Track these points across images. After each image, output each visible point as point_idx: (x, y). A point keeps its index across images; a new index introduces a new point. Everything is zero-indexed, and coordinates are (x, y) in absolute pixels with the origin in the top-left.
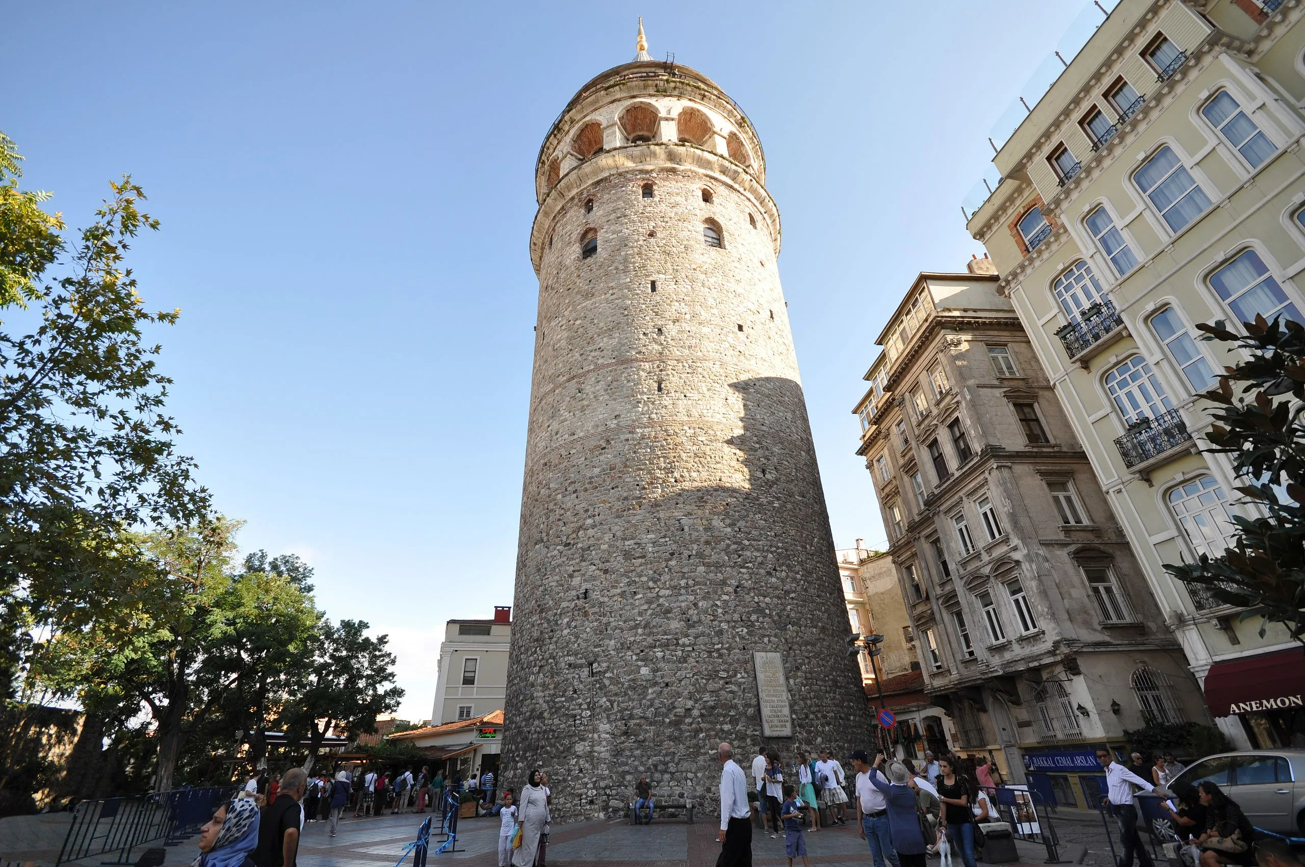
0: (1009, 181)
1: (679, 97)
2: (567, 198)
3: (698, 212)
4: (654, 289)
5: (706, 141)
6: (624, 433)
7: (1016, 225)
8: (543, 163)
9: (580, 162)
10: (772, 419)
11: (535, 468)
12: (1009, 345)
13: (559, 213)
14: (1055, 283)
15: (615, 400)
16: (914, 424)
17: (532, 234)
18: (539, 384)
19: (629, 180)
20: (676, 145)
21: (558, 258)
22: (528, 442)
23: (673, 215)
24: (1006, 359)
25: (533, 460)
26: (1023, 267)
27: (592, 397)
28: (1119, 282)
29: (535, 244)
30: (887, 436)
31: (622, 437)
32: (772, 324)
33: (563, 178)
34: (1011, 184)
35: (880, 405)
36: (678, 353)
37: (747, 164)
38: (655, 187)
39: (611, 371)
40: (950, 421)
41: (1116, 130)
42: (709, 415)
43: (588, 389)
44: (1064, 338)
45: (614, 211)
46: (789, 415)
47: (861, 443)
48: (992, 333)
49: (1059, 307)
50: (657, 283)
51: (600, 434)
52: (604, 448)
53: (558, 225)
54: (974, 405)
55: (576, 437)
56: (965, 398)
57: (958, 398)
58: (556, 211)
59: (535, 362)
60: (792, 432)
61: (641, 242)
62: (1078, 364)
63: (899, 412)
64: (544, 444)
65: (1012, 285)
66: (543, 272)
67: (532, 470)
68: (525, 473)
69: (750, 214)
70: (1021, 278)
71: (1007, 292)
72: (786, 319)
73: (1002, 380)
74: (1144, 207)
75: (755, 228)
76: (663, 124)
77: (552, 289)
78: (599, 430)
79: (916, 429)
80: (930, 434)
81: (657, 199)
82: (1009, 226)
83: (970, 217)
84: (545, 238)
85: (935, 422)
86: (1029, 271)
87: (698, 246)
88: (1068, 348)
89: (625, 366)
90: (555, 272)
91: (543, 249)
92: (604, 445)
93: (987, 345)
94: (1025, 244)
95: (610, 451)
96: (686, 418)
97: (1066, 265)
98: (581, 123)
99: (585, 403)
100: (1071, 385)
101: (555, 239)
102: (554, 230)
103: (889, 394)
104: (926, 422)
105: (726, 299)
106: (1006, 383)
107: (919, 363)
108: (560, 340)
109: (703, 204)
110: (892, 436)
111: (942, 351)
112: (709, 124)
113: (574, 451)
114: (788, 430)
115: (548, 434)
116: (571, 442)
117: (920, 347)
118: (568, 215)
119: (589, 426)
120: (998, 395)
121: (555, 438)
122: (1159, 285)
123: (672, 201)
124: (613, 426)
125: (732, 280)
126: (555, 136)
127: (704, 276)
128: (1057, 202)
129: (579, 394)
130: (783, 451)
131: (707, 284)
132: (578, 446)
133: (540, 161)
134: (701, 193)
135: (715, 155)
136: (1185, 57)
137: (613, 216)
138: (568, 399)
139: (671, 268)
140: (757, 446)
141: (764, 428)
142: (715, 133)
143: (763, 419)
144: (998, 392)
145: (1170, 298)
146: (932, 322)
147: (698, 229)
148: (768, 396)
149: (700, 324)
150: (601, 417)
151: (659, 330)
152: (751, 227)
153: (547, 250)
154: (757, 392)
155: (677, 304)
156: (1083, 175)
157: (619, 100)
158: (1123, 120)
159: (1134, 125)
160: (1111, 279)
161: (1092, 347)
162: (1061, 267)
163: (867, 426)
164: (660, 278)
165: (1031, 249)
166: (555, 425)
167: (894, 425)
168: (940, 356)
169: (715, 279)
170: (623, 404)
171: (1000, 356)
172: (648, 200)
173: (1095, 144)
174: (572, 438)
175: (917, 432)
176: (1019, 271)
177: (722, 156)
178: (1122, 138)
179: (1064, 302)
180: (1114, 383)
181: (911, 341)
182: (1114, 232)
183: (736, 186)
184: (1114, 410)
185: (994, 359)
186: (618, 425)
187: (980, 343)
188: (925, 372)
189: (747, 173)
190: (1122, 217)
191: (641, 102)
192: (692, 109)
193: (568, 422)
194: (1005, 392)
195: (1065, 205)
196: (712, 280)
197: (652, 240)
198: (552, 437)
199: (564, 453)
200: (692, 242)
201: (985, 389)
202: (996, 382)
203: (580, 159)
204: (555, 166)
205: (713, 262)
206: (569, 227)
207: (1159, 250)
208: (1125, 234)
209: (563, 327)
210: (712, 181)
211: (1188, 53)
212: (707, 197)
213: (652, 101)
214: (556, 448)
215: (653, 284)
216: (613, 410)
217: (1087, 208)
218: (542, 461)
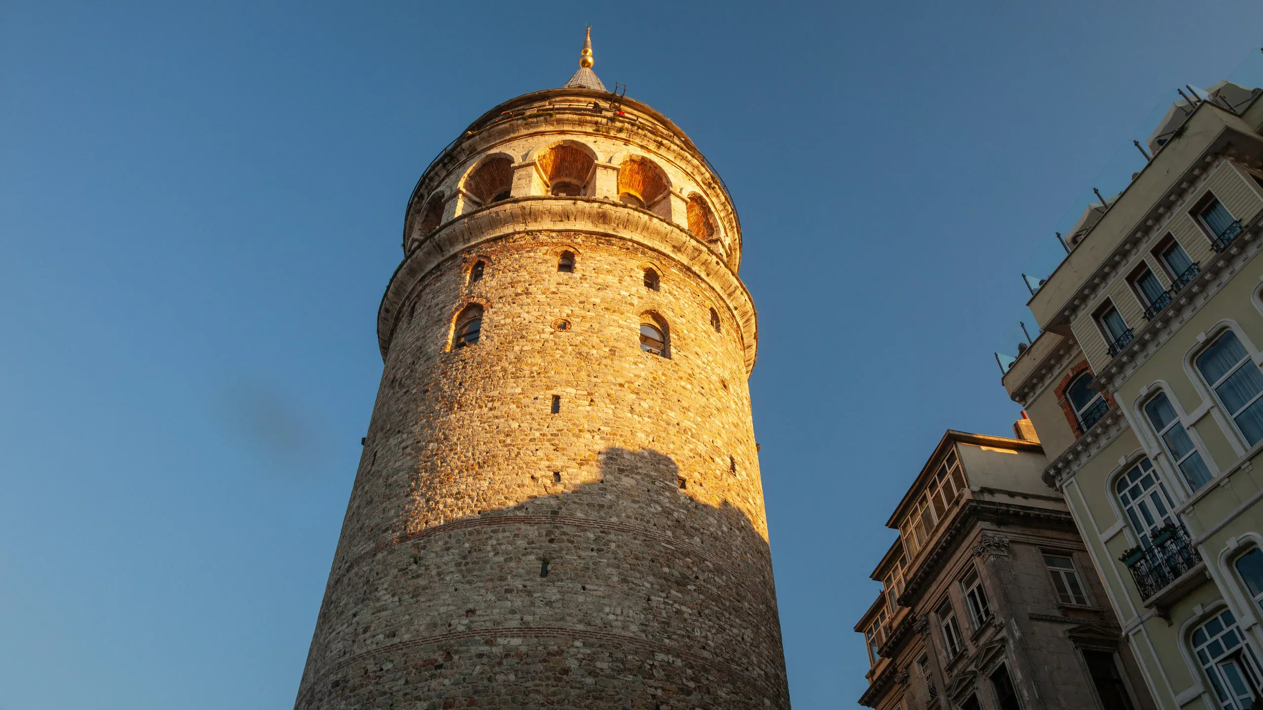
0: (1050, 336)
1: (627, 142)
2: (447, 255)
3: (636, 301)
4: (556, 408)
5: (659, 202)
6: (477, 643)
7: (1064, 392)
8: (421, 197)
9: (475, 208)
10: (719, 639)
11: (317, 688)
12: (1075, 555)
13: (431, 272)
14: (1118, 484)
15: (470, 583)
16: (943, 665)
17: (386, 295)
18: (353, 537)
19: (542, 244)
20: (615, 205)
21: (418, 339)
22: (316, 636)
23: (598, 301)
24: (1070, 576)
25: (317, 672)
26: (1077, 455)
27: (434, 572)
28: (1191, 501)
29: (387, 311)
30: (905, 680)
31: (474, 650)
32: (731, 480)
33: (445, 226)
34: (1053, 340)
35: (895, 624)
36: (579, 515)
37: (714, 237)
38: (577, 259)
39: (471, 534)
40: (993, 668)
41: (1170, 298)
42: (619, 624)
43: (431, 559)
44: (1132, 566)
45: (512, 284)
46: (749, 634)
47: (866, 685)
48: (1048, 533)
49: (1125, 518)
50: (562, 401)
51: (437, 640)
52: (440, 667)
53: (427, 290)
54: (1024, 648)
55: (396, 640)
56: (1013, 636)
57: (1004, 633)
58: (427, 270)
59: (353, 499)
60: (751, 663)
61: (545, 336)
62: (1154, 610)
63: (921, 643)
64: (340, 646)
65: (1064, 476)
66: (392, 356)
67: (312, 689)
68: (300, 693)
69: (712, 310)
70: (1075, 468)
71: (1058, 485)
72: (756, 473)
73: (1066, 610)
74: (1210, 404)
75: (718, 330)
76: (600, 174)
77: (401, 385)
78: (437, 633)
79: (945, 674)
80: (965, 689)
81: (577, 275)
82: (1056, 392)
83: (1006, 369)
84: (403, 305)
85: (972, 668)
86: (1084, 459)
87: (629, 350)
88: (1140, 582)
89: (495, 527)
90: (409, 361)
91: (397, 319)
92: (441, 660)
93: (1043, 551)
94: (1077, 420)
95: (448, 672)
96: (580, 627)
97: (1130, 460)
98: (483, 155)
99: (422, 582)
100: (1148, 641)
101: (419, 309)
102: (419, 296)
103: (906, 610)
104: (960, 666)
105: (664, 435)
106: (1072, 616)
107: (948, 567)
108: (398, 471)
109: (644, 290)
110: (912, 680)
111: (979, 554)
112: (664, 181)
113: (389, 666)
114: (744, 660)
115: (351, 629)
116: (388, 649)
117: (949, 543)
118: (444, 279)
119: (422, 624)
120: (1061, 635)
121: (362, 637)
122: (1239, 514)
123: (600, 281)
124: (461, 628)
125: (677, 407)
126: (445, 165)
127: (634, 396)
128: (1110, 378)
129: (414, 567)
130: (734, 697)
131: (637, 408)
132: (398, 658)
133: (418, 194)
134: (642, 274)
135: (668, 224)
136: (1241, 227)
137: (510, 291)
138: (395, 571)
139: (585, 378)
140: (692, 685)
141: (706, 654)
142: (670, 192)
143: (706, 637)
144: (1061, 630)
145: (1254, 535)
146: (963, 507)
147: (633, 326)
148: (717, 599)
149: (621, 471)
150: (443, 609)
151: (557, 475)
152: (713, 329)
153: (403, 324)
154: (699, 590)
155: (588, 436)
156: (1136, 348)
157: (542, 133)
158: (1177, 286)
159: (1192, 297)
160: (1182, 494)
161: (1170, 586)
162: (1122, 462)
163: (878, 658)
164: (567, 393)
165: (1085, 429)
166: (366, 616)
167: (915, 663)
168: (977, 561)
169: (651, 403)
170: (483, 591)
171: (1062, 571)
172: (564, 276)
173: (1148, 309)
174: (388, 642)
175: (947, 681)
176: (1071, 457)
177: (678, 227)
178: (1179, 310)
179: (1131, 511)
180: (1204, 646)
181: (937, 531)
182: (1180, 430)
183: (695, 269)
184: (1207, 690)
185: (1056, 575)
186: (469, 627)
187: (1033, 548)
188: (956, 583)
189: (712, 252)
190: (1188, 412)
191: (573, 142)
192: (643, 158)
193: (390, 612)
194: (1070, 631)
195: (1118, 382)
196: (645, 405)
197: (563, 334)
198: (356, 635)
199: (371, 667)
200: (621, 345)
201: (1041, 623)
202: (1057, 613)
203: (474, 202)
204: (438, 205)
205: (650, 377)
206: (442, 297)
207: (1235, 465)
208: (1192, 434)
209: (409, 450)
210: (662, 258)
211: (1244, 224)
212: (652, 280)
213: (588, 141)
214: (361, 656)
215: (556, 399)
216: (466, 601)
217: (1144, 391)
218: (333, 678)
